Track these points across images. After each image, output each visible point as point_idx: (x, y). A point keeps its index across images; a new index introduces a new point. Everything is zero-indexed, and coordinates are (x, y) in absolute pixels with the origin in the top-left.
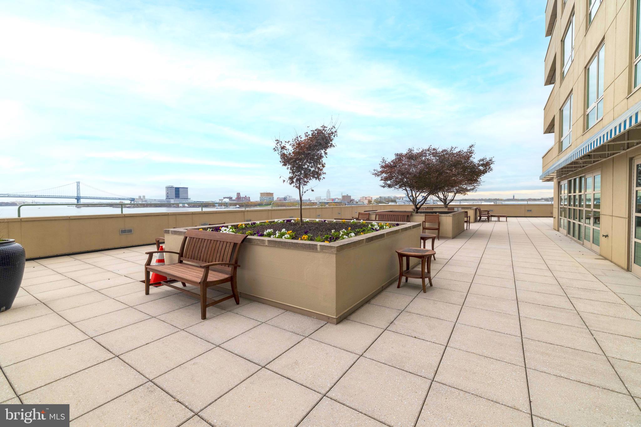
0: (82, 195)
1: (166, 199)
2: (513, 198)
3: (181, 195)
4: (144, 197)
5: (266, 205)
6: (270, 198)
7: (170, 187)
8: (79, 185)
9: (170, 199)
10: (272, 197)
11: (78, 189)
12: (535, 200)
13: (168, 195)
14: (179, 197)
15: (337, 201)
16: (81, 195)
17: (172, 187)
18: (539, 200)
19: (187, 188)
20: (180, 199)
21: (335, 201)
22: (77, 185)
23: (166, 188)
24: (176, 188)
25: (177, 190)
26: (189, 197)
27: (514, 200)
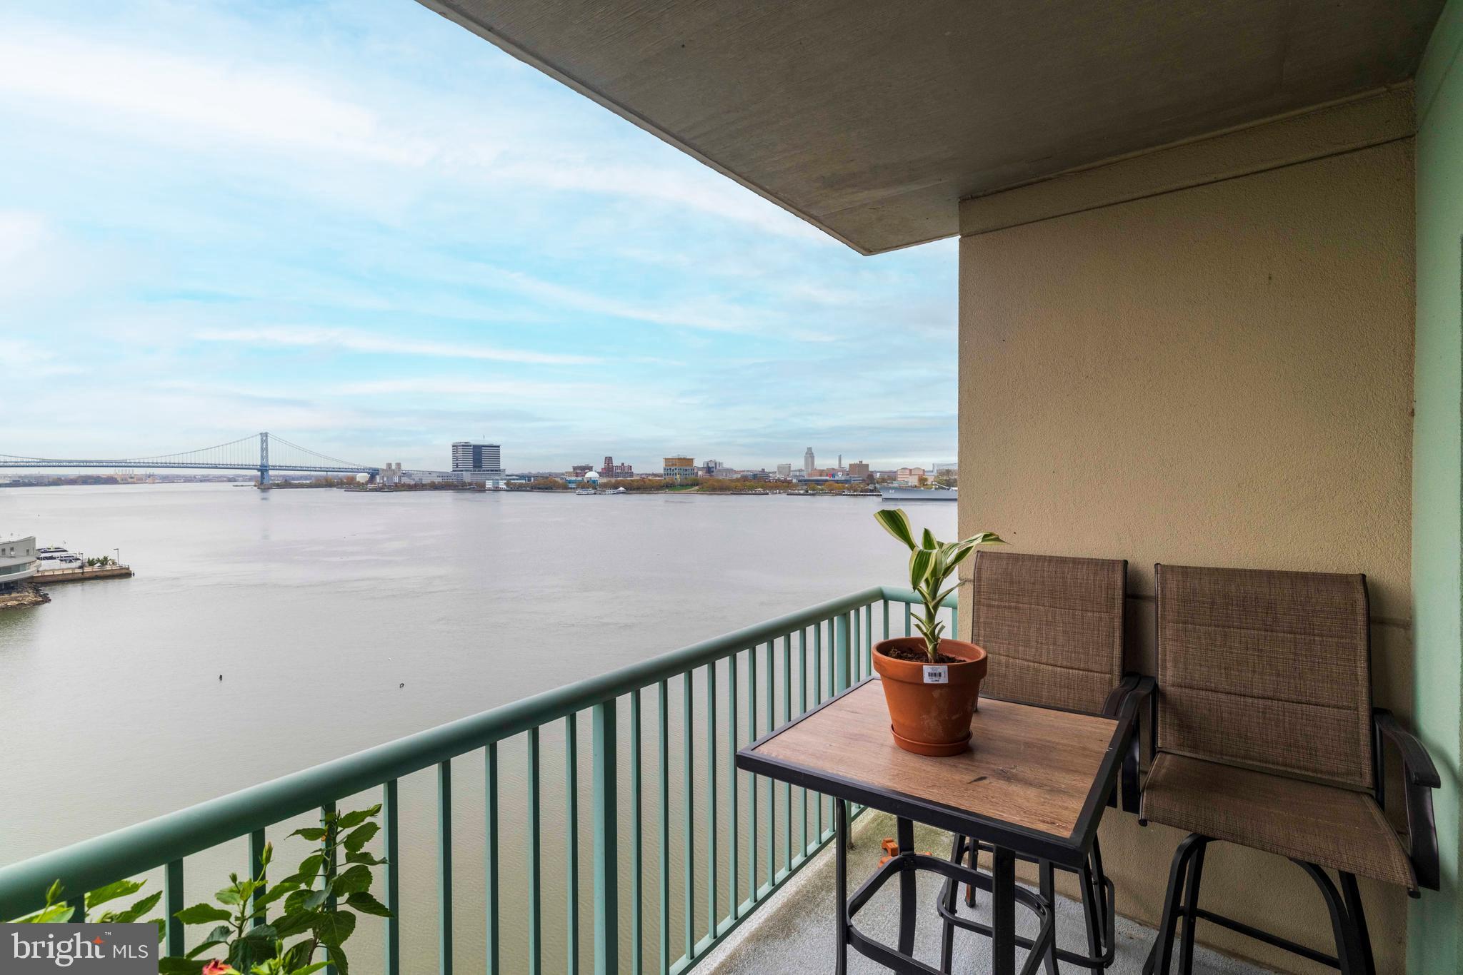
0: (272, 461)
1: (453, 471)
3: (486, 463)
4: (399, 465)
5: (683, 486)
6: (686, 470)
7: (463, 446)
8: (266, 441)
9: (462, 471)
10: (690, 468)
11: (264, 450)
13: (457, 464)
14: (481, 467)
15: (840, 476)
16: (270, 463)
17: (466, 445)
19: (499, 447)
20: (484, 471)
21: (837, 478)
22: (262, 441)
23: (453, 446)
24: (475, 447)
25: (477, 451)
26: (502, 468)
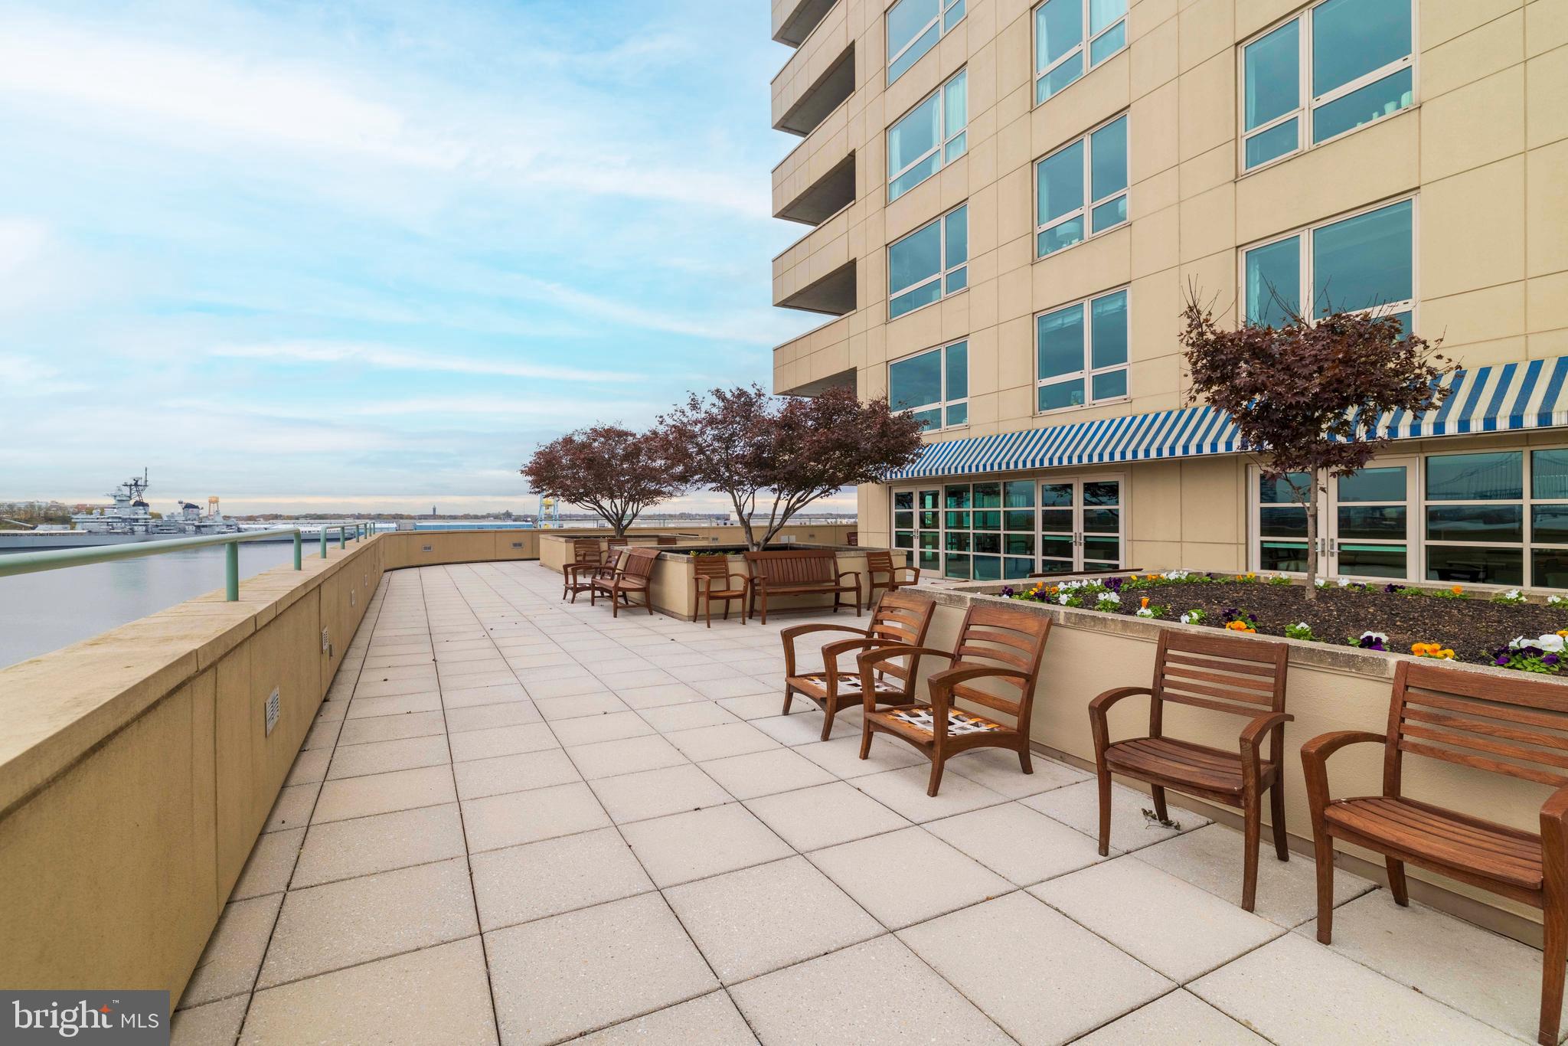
2: (432, 513)
12: (476, 517)
18: (483, 517)
27: (434, 517)
